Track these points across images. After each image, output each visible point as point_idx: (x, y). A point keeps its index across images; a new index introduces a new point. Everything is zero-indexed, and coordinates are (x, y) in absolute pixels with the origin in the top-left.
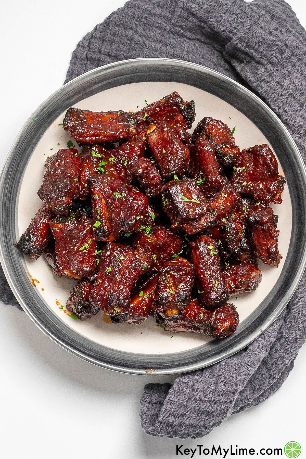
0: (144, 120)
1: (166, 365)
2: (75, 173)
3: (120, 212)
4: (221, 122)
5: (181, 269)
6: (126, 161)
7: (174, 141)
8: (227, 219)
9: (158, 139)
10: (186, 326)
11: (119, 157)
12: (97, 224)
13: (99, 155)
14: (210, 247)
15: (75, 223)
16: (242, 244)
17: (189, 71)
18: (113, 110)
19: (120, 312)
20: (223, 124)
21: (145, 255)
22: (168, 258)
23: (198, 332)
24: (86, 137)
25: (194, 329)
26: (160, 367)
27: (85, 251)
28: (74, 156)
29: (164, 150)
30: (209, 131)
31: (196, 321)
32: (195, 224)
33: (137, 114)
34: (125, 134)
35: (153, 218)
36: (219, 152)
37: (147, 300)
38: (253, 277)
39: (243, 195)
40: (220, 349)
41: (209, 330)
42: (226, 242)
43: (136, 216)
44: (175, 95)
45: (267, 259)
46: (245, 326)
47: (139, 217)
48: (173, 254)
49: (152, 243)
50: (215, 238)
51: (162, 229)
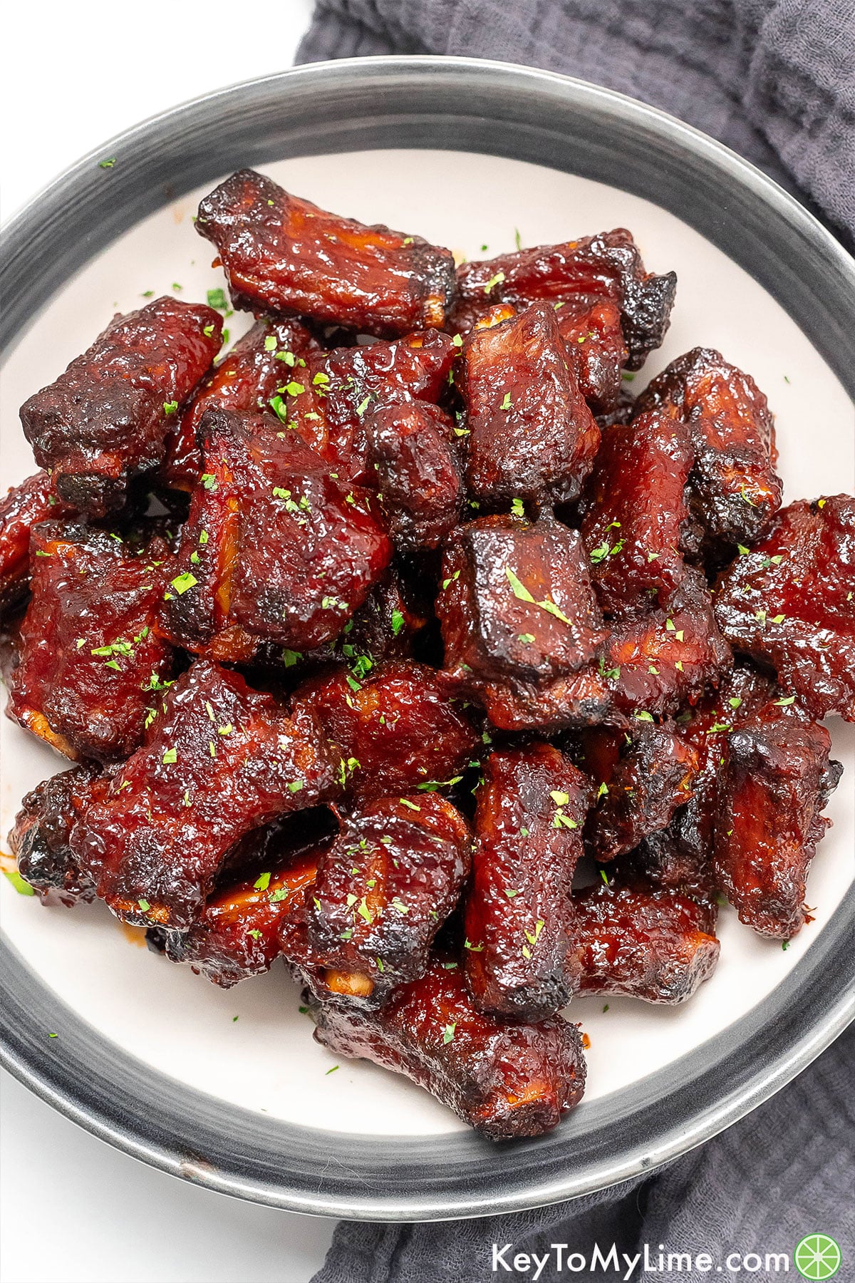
0: (487, 291)
1: (264, 1167)
2: (178, 383)
3: (272, 563)
4: (749, 379)
5: (425, 839)
6: (366, 401)
7: (553, 376)
8: (656, 717)
9: (500, 356)
10: (388, 1049)
11: (350, 379)
12: (184, 583)
13: (289, 359)
14: (560, 797)
15: (118, 555)
16: (681, 827)
17: (694, 166)
18: (393, 226)
19: (159, 923)
20: (754, 388)
21: (314, 746)
22: (401, 785)
23: (422, 1084)
24: (263, 278)
25: (410, 1071)
26: (241, 1167)
27: (114, 664)
28: (202, 330)
29: (507, 398)
30: (697, 395)
31: (423, 1043)
32: (526, 694)
33: (473, 267)
34: (400, 313)
35: (396, 629)
36: (707, 474)
37: (273, 909)
38: (684, 956)
39: (744, 655)
40: (479, 1175)
41: (458, 1093)
42: (625, 797)
43: (324, 593)
44: (621, 238)
45: (755, 907)
46: (596, 1119)
47: (333, 603)
48: (424, 779)
49: (358, 715)
50: (592, 769)
51: (408, 676)
